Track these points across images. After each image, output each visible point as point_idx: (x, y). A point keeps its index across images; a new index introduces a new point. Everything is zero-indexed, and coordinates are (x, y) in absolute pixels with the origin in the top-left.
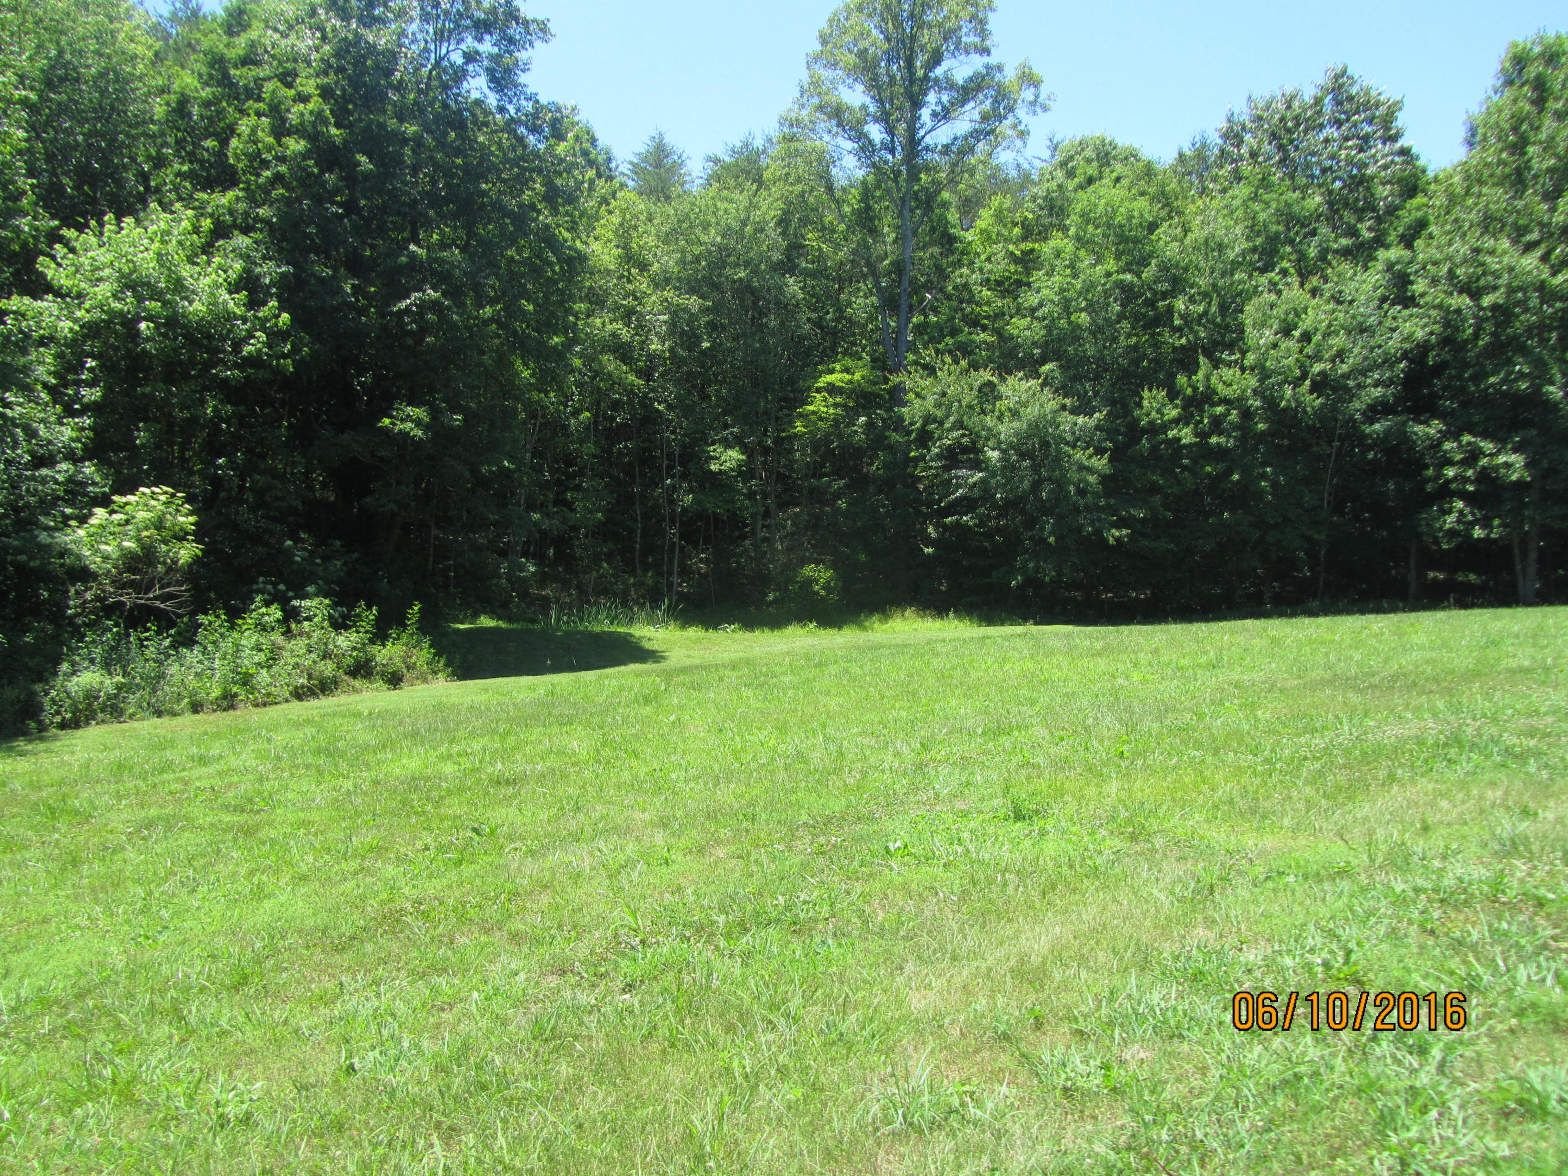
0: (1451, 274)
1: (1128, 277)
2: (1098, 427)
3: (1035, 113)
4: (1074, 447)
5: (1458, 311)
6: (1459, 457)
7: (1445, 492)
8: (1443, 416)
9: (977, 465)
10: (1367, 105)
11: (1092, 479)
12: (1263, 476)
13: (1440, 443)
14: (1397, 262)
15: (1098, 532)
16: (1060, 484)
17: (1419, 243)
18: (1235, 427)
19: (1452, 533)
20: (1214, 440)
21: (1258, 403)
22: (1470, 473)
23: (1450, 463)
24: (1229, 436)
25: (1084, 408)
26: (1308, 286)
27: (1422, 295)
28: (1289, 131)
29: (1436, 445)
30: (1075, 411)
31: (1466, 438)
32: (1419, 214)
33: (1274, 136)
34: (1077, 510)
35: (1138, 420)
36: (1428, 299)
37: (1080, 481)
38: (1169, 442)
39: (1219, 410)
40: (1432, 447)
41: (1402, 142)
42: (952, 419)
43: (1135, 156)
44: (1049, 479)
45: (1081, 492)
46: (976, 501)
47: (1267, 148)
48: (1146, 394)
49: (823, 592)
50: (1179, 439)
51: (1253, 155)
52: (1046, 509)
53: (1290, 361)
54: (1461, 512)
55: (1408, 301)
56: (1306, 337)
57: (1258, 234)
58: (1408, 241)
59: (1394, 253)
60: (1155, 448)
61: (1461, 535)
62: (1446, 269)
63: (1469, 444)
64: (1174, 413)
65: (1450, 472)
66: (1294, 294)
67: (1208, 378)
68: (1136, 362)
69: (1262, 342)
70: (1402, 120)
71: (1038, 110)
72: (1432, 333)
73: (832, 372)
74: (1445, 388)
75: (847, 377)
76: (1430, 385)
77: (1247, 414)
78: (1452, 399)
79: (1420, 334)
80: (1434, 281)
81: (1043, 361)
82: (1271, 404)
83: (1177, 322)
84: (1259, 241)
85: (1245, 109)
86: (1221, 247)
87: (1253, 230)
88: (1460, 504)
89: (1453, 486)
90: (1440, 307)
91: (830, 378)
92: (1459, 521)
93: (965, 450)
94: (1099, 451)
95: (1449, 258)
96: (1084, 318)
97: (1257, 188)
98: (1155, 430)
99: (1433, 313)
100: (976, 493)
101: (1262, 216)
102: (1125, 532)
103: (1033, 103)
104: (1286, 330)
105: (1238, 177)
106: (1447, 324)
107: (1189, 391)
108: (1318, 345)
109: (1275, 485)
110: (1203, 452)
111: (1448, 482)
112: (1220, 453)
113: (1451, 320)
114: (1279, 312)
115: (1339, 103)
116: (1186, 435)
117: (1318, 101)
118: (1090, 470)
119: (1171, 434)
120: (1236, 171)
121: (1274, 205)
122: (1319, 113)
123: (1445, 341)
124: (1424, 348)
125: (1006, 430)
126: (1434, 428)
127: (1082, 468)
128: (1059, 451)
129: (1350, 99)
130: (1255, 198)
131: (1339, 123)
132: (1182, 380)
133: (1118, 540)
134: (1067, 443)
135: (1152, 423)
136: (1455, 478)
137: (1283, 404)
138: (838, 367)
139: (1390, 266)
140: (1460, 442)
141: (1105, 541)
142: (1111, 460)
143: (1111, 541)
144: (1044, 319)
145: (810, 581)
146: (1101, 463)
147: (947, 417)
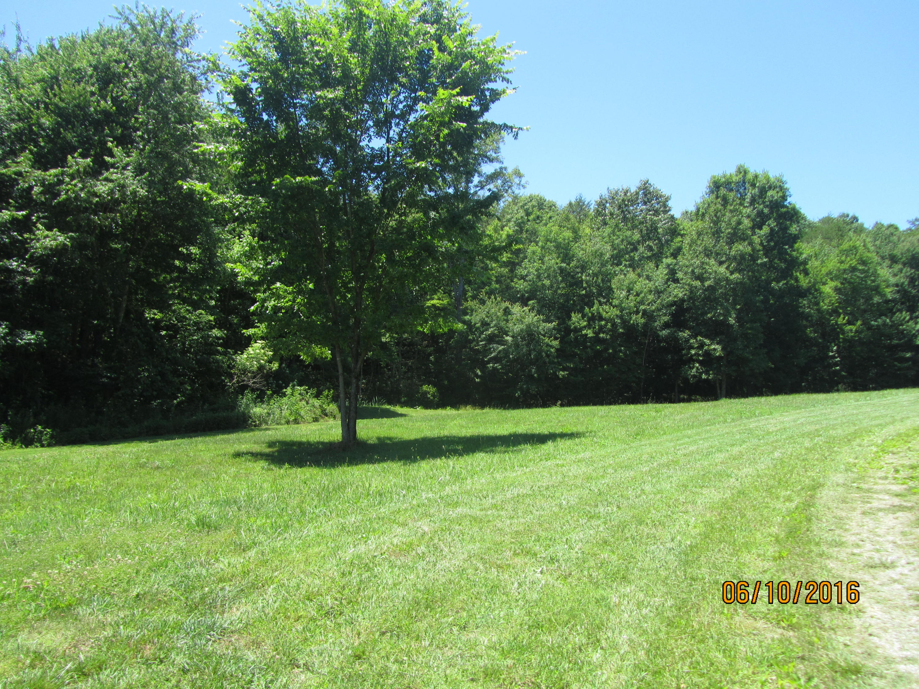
0: (693, 271)
1: (564, 265)
2: (554, 329)
3: (519, 189)
4: (544, 336)
5: (696, 287)
6: (696, 346)
7: (691, 360)
8: (689, 329)
9: (502, 342)
10: (658, 197)
11: (552, 350)
12: (620, 351)
13: (689, 340)
14: (671, 265)
15: (555, 373)
16: (540, 353)
17: (679, 257)
18: (610, 330)
19: (694, 376)
20: (601, 335)
21: (619, 321)
22: (701, 352)
23: (693, 348)
24: (607, 334)
25: (548, 320)
26: (636, 272)
27: (682, 279)
28: (626, 205)
29: (687, 341)
30: (544, 321)
31: (699, 338)
32: (679, 245)
33: (620, 207)
34: (545, 363)
35: (570, 326)
36: (684, 281)
37: (548, 351)
38: (582, 336)
39: (603, 323)
40: (686, 341)
41: (671, 213)
42: (494, 322)
43: (554, 206)
44: (534, 350)
45: (548, 356)
46: (501, 358)
47: (616, 211)
48: (573, 315)
49: (432, 398)
50: (587, 335)
51: (612, 214)
52: (532, 363)
53: (632, 304)
54: (697, 368)
55: (676, 281)
56: (638, 295)
57: (615, 249)
58: (675, 255)
59: (669, 260)
60: (576, 338)
61: (697, 377)
62: (691, 269)
63: (700, 340)
64: (585, 323)
65: (693, 352)
66: (632, 276)
67: (598, 309)
68: (567, 301)
69: (621, 296)
70: (670, 203)
71: (521, 187)
72: (685, 295)
73: (433, 299)
74: (690, 317)
75: (441, 302)
76: (684, 316)
77: (614, 325)
78: (693, 322)
79: (680, 295)
80: (686, 273)
81: (529, 299)
82: (624, 322)
83: (584, 285)
84: (615, 252)
85: (606, 192)
86: (602, 254)
87: (613, 247)
88: (697, 365)
89: (694, 358)
90: (689, 285)
91: (432, 302)
92: (697, 372)
93: (497, 336)
94: (556, 339)
95: (692, 265)
96: (547, 282)
97: (614, 229)
98: (577, 330)
99: (686, 287)
100: (502, 355)
101: (616, 242)
102: (566, 373)
103: (519, 184)
104: (629, 290)
105: (605, 224)
106: (691, 292)
107: (590, 314)
108: (643, 297)
109: (625, 354)
110: (597, 340)
111: (692, 356)
112: (603, 341)
113: (692, 290)
114: (626, 283)
115: (646, 195)
116: (590, 333)
117: (637, 193)
118: (552, 347)
119: (584, 332)
120: (604, 219)
121: (621, 237)
122: (637, 198)
123: (690, 298)
124: (682, 301)
125: (517, 328)
126: (686, 334)
127: (548, 345)
128: (539, 337)
129: (650, 193)
130: (613, 233)
131: (645, 203)
132: (587, 309)
133: (563, 376)
134: (542, 335)
135: (575, 327)
136: (695, 354)
137: (632, 322)
138: (436, 297)
139: (668, 266)
140: (696, 340)
141: (558, 376)
142: (560, 342)
143: (560, 376)
144: (530, 281)
145: (426, 393)
146: (556, 343)
147: (492, 322)
